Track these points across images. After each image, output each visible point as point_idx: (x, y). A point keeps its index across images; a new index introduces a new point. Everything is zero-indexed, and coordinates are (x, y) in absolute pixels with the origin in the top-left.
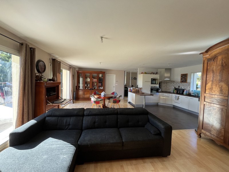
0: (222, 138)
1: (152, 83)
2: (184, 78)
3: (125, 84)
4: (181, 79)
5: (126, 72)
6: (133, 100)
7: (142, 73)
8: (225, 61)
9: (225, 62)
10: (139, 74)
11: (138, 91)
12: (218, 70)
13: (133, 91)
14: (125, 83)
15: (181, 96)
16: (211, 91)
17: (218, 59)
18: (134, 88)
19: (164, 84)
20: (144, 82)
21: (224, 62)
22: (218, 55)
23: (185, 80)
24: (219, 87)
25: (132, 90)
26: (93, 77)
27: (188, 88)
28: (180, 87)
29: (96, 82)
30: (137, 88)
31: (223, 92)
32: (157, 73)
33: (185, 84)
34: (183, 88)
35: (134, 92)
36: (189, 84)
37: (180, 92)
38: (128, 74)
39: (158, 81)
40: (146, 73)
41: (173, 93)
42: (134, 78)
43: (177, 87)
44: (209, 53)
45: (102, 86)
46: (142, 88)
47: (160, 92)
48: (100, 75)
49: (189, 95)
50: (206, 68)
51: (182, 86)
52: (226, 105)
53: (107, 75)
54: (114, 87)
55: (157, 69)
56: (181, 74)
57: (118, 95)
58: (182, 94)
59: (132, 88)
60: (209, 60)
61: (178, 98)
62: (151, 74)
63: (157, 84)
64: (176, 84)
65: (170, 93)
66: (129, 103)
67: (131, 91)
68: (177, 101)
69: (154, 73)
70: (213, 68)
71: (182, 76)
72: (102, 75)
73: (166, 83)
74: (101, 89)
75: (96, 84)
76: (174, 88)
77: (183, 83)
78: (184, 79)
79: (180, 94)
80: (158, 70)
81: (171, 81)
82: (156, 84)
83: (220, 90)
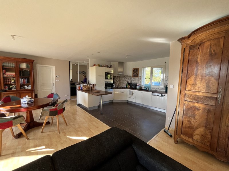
0: (208, 144)
1: (106, 78)
2: (136, 72)
3: (71, 80)
4: (133, 74)
5: (71, 64)
6: (85, 101)
7: (95, 65)
8: (214, 48)
9: (214, 51)
10: (90, 67)
11: (91, 89)
12: (204, 60)
13: (84, 89)
14: (71, 78)
15: (135, 91)
16: (194, 87)
17: (205, 47)
18: (85, 85)
19: (118, 78)
20: (98, 76)
21: (212, 51)
22: (205, 41)
23: (137, 75)
24: (205, 82)
25: (82, 88)
26: (3, 69)
27: (140, 82)
28: (132, 82)
29: (13, 77)
30: (89, 85)
31: (210, 88)
32: (111, 67)
33: (137, 78)
34: (135, 82)
35: (85, 91)
36: (141, 79)
37: (133, 86)
38: (75, 66)
39: (112, 75)
40: (99, 66)
41: (126, 88)
42: (82, 71)
43: (129, 82)
44: (192, 38)
45: (28, 83)
46: (95, 84)
47: (115, 88)
48: (24, 66)
49: (141, 89)
50: (187, 58)
51: (134, 81)
52: (214, 105)
53: (37, 65)
54: (53, 84)
55: (111, 61)
56: (133, 69)
57: (60, 98)
58: (135, 89)
59: (82, 86)
60: (192, 47)
61: (133, 93)
62: (105, 67)
63: (112, 79)
64: (129, 78)
65: (123, 88)
66: (79, 105)
67: (81, 90)
68: (131, 96)
69: (108, 67)
70: (197, 57)
71: (133, 71)
72: (27, 66)
73: (120, 78)
74: (27, 90)
75: (13, 81)
76: (127, 83)
77: (134, 78)
78: (135, 74)
79: (133, 89)
80: (111, 63)
81: (125, 76)
82: (110, 79)
83: (207, 86)
